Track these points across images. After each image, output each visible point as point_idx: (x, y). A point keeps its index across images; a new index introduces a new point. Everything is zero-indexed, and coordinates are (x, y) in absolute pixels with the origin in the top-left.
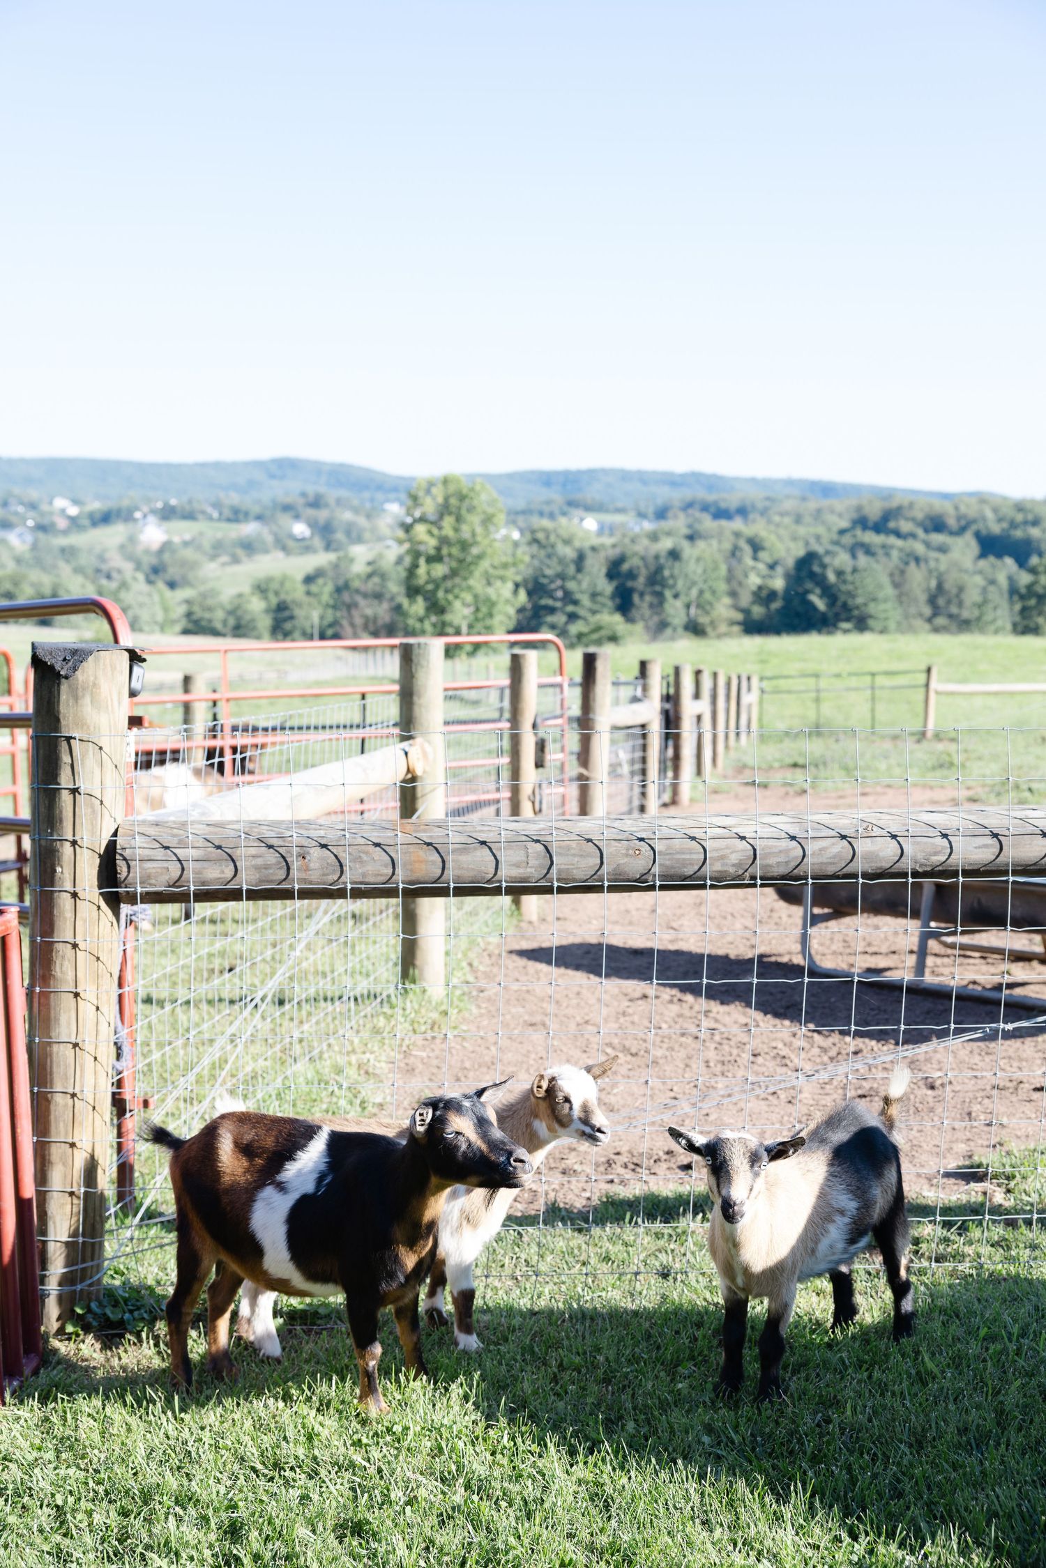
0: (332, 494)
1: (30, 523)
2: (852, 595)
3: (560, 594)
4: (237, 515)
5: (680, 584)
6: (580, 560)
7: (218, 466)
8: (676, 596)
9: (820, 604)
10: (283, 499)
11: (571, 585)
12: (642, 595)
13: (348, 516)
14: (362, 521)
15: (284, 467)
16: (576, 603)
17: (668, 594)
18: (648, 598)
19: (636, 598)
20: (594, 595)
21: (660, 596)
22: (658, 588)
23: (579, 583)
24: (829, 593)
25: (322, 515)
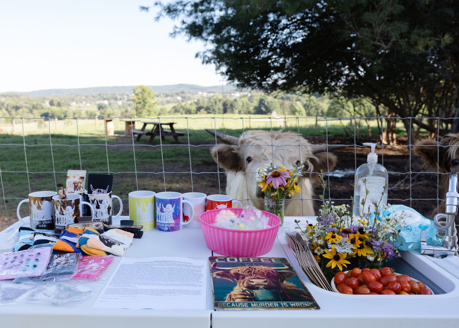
0: (186, 91)
1: (126, 99)
2: (270, 107)
3: (212, 109)
4: (167, 96)
5: (237, 106)
6: (216, 103)
7: (167, 86)
8: (236, 109)
9: (264, 109)
10: (177, 92)
11: (214, 108)
12: (229, 109)
13: (189, 95)
14: (191, 96)
15: (181, 85)
16: (215, 111)
17: (234, 109)
18: (230, 109)
19: (228, 110)
20: (219, 109)
21: (232, 109)
22: (232, 107)
23: (216, 107)
24: (266, 107)
25: (183, 95)
